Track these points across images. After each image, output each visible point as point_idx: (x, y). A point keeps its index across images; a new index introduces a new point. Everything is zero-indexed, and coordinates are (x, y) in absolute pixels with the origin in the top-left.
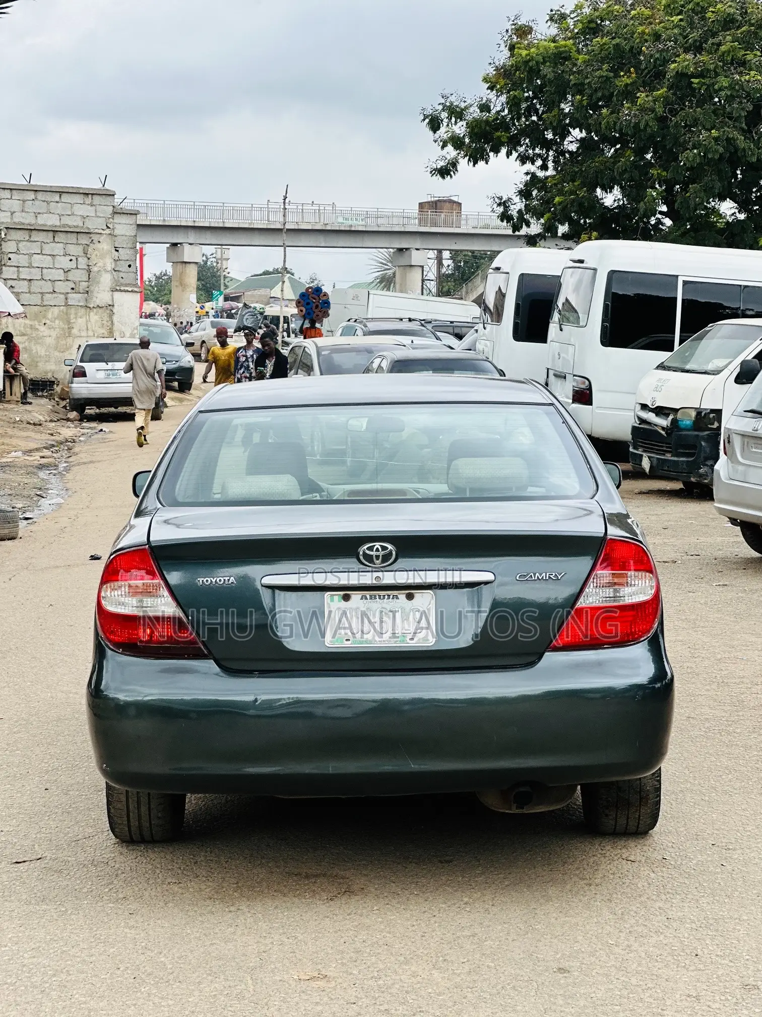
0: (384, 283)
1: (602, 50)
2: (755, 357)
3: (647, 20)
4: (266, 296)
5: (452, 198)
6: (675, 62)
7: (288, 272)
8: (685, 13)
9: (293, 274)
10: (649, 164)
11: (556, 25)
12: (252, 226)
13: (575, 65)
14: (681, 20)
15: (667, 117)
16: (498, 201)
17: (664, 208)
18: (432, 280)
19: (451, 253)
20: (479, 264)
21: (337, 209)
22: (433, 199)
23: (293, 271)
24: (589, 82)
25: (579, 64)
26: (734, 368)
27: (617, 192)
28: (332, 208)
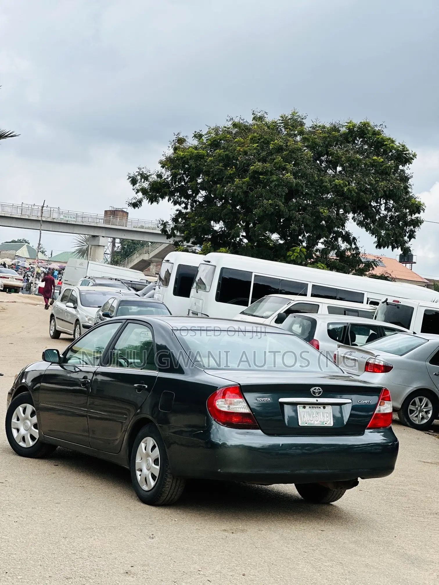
0: (81, 253)
1: (219, 156)
2: (284, 312)
3: (241, 144)
4: (13, 255)
5: (123, 210)
6: (253, 165)
7: (26, 242)
8: (260, 143)
9: (29, 244)
10: (238, 212)
11: (197, 139)
12: (12, 216)
13: (206, 162)
14: (257, 146)
15: (248, 192)
16: (161, 222)
17: (244, 234)
18: (109, 254)
19: (120, 240)
20: (135, 248)
21: (60, 210)
22: (113, 209)
23: (29, 242)
24: (212, 171)
25: (208, 162)
26: (275, 316)
27: (221, 224)
28: (57, 210)
